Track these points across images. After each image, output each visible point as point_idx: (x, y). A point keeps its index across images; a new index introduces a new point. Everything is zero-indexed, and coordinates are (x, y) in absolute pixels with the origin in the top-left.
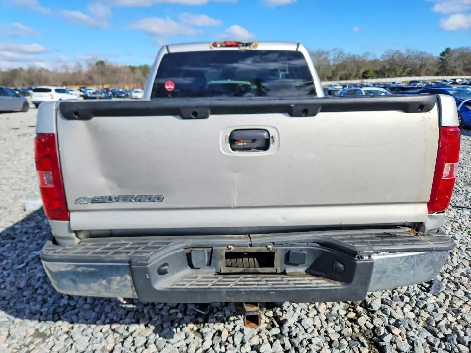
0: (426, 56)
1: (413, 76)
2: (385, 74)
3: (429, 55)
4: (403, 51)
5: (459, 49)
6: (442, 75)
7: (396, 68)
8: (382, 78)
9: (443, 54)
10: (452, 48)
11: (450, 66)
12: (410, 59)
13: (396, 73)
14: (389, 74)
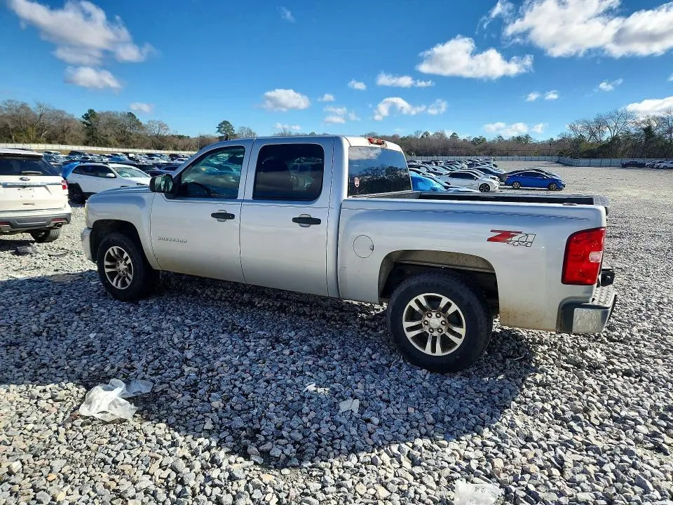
0: (66, 116)
1: (55, 143)
2: (11, 137)
3: (70, 116)
4: (32, 106)
5: (106, 113)
6: (94, 146)
7: (27, 128)
8: (7, 142)
9: (86, 117)
10: (97, 111)
11: (101, 135)
12: (45, 118)
13: (29, 138)
14: (18, 137)
